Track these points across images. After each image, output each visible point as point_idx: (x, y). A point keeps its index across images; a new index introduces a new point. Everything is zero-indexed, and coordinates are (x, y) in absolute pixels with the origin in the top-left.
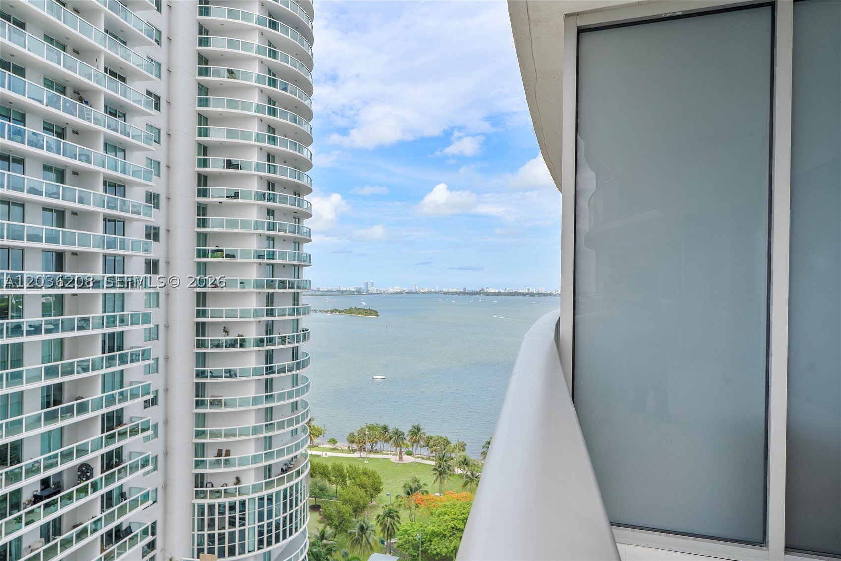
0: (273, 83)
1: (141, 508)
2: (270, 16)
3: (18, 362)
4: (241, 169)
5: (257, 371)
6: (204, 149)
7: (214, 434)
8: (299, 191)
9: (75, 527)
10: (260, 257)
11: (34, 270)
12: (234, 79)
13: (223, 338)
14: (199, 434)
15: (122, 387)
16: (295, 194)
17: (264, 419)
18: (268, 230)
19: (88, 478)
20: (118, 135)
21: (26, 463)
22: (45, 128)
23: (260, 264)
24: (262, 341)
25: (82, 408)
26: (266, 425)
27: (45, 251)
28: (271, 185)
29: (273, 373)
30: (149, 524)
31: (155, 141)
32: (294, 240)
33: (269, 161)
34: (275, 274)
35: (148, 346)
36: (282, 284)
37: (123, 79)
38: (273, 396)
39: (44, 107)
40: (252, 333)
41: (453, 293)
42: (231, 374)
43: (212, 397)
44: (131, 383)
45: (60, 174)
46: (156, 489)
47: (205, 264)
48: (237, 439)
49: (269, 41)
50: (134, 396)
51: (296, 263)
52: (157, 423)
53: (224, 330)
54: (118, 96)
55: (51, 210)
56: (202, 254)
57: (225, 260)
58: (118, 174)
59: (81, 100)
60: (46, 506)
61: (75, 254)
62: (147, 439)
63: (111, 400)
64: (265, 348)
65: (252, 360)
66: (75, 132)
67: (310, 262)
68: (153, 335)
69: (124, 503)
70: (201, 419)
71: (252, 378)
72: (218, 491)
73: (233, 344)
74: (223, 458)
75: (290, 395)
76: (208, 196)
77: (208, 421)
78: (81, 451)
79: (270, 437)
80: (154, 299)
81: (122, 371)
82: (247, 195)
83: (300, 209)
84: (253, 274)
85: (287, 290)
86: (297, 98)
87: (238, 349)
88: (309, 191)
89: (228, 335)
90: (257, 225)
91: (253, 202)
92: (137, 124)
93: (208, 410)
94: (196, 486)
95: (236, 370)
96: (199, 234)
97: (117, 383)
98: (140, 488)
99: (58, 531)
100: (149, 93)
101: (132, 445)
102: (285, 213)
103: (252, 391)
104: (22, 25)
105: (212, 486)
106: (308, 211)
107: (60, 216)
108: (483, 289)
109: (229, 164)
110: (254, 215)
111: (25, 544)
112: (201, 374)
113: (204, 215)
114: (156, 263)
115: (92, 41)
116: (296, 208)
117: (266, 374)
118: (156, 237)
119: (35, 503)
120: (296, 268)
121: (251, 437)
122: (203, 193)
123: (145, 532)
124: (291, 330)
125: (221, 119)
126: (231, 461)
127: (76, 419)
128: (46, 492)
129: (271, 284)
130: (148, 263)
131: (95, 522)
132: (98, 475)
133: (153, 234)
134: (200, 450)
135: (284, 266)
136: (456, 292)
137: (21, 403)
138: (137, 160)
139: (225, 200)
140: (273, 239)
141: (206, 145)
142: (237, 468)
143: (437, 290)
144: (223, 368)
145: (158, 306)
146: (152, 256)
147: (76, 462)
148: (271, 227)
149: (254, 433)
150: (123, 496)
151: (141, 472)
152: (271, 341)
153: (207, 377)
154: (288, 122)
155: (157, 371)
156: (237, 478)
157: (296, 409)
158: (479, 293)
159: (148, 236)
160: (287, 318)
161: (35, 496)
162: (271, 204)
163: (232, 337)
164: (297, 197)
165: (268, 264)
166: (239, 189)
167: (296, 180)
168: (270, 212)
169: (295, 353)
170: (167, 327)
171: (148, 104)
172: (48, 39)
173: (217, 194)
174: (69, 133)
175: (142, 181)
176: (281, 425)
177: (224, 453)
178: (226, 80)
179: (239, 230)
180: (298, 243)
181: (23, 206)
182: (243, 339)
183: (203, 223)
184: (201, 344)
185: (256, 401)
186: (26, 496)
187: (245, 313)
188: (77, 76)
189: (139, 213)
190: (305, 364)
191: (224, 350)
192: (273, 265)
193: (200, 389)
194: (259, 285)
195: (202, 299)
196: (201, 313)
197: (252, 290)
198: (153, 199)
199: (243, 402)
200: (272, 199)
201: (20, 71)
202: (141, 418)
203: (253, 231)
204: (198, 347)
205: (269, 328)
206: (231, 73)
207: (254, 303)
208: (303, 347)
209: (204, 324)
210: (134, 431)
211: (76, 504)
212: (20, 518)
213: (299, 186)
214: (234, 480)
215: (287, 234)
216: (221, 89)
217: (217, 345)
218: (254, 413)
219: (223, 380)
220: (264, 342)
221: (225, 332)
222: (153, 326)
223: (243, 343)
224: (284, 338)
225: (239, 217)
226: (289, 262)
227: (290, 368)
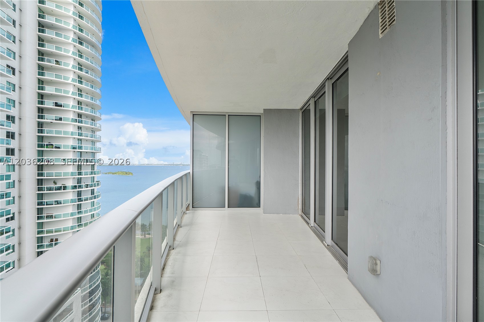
0: (80, 69)
1: (5, 271)
2: (79, 39)
4: (63, 107)
5: (72, 201)
6: (41, 96)
7: (48, 232)
8: (94, 119)
10: (74, 148)
12: (59, 65)
13: (54, 186)
14: (40, 232)
16: (92, 120)
17: (77, 222)
18: (78, 136)
23: (74, 151)
24: (75, 187)
26: (78, 225)
28: (80, 115)
29: (82, 201)
31: (13, 91)
32: (92, 141)
33: (78, 104)
34: (82, 156)
35: (8, 191)
38: (82, 212)
40: (70, 183)
42: (58, 203)
43: (47, 214)
46: (14, 261)
47: (43, 151)
48: (62, 232)
49: (78, 50)
51: (93, 151)
52: (14, 229)
53: (54, 182)
56: (40, 146)
57: (54, 149)
62: (8, 237)
64: (77, 190)
65: (70, 195)
67: (100, 151)
68: (11, 185)
70: (40, 225)
71: (70, 204)
73: (59, 188)
74: (54, 243)
75: (91, 211)
76: (44, 118)
77: (45, 225)
80: (11, 168)
82: (67, 119)
83: (95, 127)
84: (70, 156)
86: (94, 77)
87: (62, 191)
88: (100, 119)
89: (56, 184)
90: (72, 133)
91: (70, 123)
93: (45, 220)
95: (61, 200)
96: (39, 136)
98: (5, 262)
100: (8, 66)
102: (87, 128)
103: (71, 209)
106: (100, 128)
109: (57, 104)
110: (71, 128)
112: (40, 204)
113: (41, 128)
114: (13, 150)
116: (93, 126)
117: (78, 202)
118: (13, 137)
120: (93, 153)
121: (70, 231)
122: (40, 117)
124: (91, 181)
125: (51, 82)
126: (58, 243)
130: (8, 150)
133: (11, 135)
134: (40, 239)
135: (87, 153)
139: (54, 121)
140: (81, 140)
141: (43, 94)
144: (54, 200)
145: (14, 171)
146: (11, 146)
148: (80, 134)
149: (71, 229)
151: (5, 253)
152: (80, 187)
153: (44, 205)
154: (89, 88)
155: (14, 203)
157: (94, 217)
159: (8, 136)
160: (89, 176)
162: (80, 124)
163: (58, 185)
164: (93, 121)
165: (78, 152)
166: (62, 117)
167: (93, 114)
168: (79, 128)
169: (93, 192)
170: (20, 181)
171: (8, 72)
173: (49, 118)
175: (5, 109)
176: (86, 224)
177: (54, 240)
178: (54, 65)
179: (62, 136)
180: (94, 142)
182: (65, 186)
183: (40, 131)
184: (40, 189)
185: (72, 214)
187: (65, 174)
189: (3, 125)
190: (98, 196)
191: (54, 191)
192: (81, 152)
193: (40, 211)
195: (40, 168)
196: (40, 174)
198: (11, 118)
199: (65, 215)
200: (81, 122)
202: (5, 227)
203: (70, 136)
204: (38, 190)
205: (79, 181)
206: (57, 62)
207: (71, 169)
208: (96, 189)
209: (42, 179)
213: (94, 117)
215: (89, 138)
216: (50, 69)
217: (50, 189)
218: (71, 220)
219: (54, 206)
220: (77, 187)
221: (55, 183)
222: (11, 181)
223: (65, 188)
224: (88, 185)
225: (62, 129)
226: (89, 151)
227: (91, 198)
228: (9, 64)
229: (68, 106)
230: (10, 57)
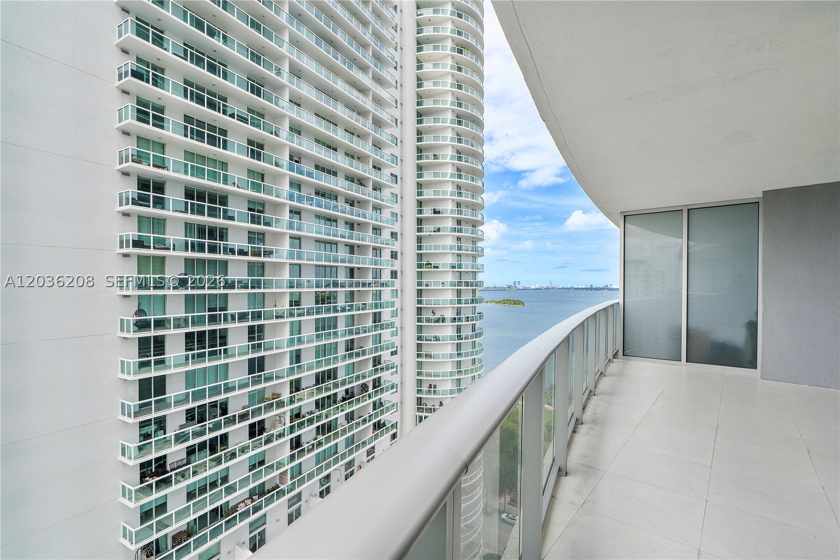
0: (460, 159)
1: (390, 412)
2: (457, 117)
3: (335, 327)
4: (442, 214)
5: (452, 338)
6: (420, 203)
7: (429, 375)
8: (474, 224)
9: (360, 417)
10: (453, 267)
11: (342, 278)
12: (437, 159)
13: (431, 316)
14: (419, 374)
15: (380, 343)
16: (473, 226)
17: (456, 368)
18: (458, 250)
19: (366, 392)
20: (379, 201)
21: (339, 379)
22: (345, 202)
23: (453, 271)
24: (455, 319)
25: (364, 353)
26: (457, 371)
27: (346, 267)
28: (459, 222)
29: (462, 339)
30: (395, 422)
31: (395, 202)
32: (473, 256)
33: (457, 207)
34: (462, 278)
35: (393, 320)
36: (467, 284)
37: (379, 169)
38: (462, 354)
39: (346, 191)
40: (449, 314)
41: (582, 289)
42: (437, 339)
43: (426, 352)
44: (385, 341)
45: (351, 225)
46: (397, 403)
47: (421, 272)
48: (441, 378)
49: (457, 133)
50: (387, 348)
51: (474, 270)
52: (398, 365)
54: (379, 180)
55: (348, 246)
56: (420, 266)
57: (433, 270)
58: (379, 223)
59: (361, 184)
60: (349, 403)
61: (359, 268)
62: (392, 374)
63: (376, 350)
64: (457, 324)
65: (448, 331)
66: (358, 202)
67: (482, 269)
68: (394, 314)
69: (382, 408)
70: (420, 365)
71: (449, 342)
72: (430, 409)
73: (437, 321)
74: (432, 389)
75: (472, 354)
76: (423, 231)
77: (424, 366)
78: (364, 377)
79: (460, 379)
80: (395, 293)
81: (380, 333)
82: (445, 229)
83: (476, 236)
84: (449, 278)
85: (469, 288)
86: (474, 166)
87: (441, 324)
88: (482, 223)
89: (435, 315)
90: (451, 247)
91: (449, 233)
92: (386, 193)
93: (423, 360)
94: (418, 405)
95: (439, 336)
96: (418, 254)
97: (378, 341)
98: (390, 401)
99: (352, 419)
100: (392, 175)
101: (385, 376)
102: (467, 238)
103: (450, 349)
104: (335, 150)
105: (426, 406)
106: (481, 237)
107: (352, 248)
108: (607, 286)
109: (435, 212)
110: (450, 242)
111: (339, 422)
112: (419, 338)
113: (420, 243)
114: (396, 272)
115: (367, 152)
116: (474, 235)
117: (458, 340)
118: (396, 258)
119: (343, 401)
120: (474, 273)
121: (449, 378)
122: (420, 230)
123: (392, 426)
124: (471, 313)
125: (430, 184)
126: (437, 392)
127: (361, 358)
128: (347, 396)
129: (459, 284)
130: (392, 272)
131: (370, 416)
132: (371, 390)
133: (394, 255)
134: (420, 383)
135: (467, 273)
136: (585, 288)
137: (337, 348)
138: (386, 214)
139: (433, 233)
140: (460, 256)
141: (421, 201)
142: (440, 396)
143: (569, 287)
144: (432, 335)
145: (397, 297)
146: (395, 269)
147: (361, 382)
148: (460, 248)
149: (450, 375)
150: (381, 404)
151: (391, 391)
152: (459, 319)
153: (423, 340)
154: (469, 182)
155: (397, 335)
156: (441, 402)
157: (476, 363)
158: (603, 289)
159: (392, 257)
161: (343, 397)
162: (459, 234)
163: (437, 316)
164: (475, 228)
165: (458, 272)
166: (440, 226)
167: (474, 218)
168: (459, 239)
169: (474, 328)
170: (402, 309)
171: (392, 181)
172: (347, 154)
173: (428, 229)
174: (356, 203)
175: (389, 225)
176: (466, 372)
177: (433, 386)
178: (433, 161)
179: (441, 251)
180: (476, 258)
181: (337, 244)
182: (443, 317)
183: (420, 248)
184: (419, 320)
185: (451, 356)
186: (339, 397)
187: (444, 302)
188: (360, 172)
189: (388, 244)
190: (480, 335)
191: (433, 324)
192: (460, 272)
193: (419, 346)
194: (453, 284)
195: (420, 293)
196: (420, 302)
197: (449, 288)
198: (394, 235)
199: (444, 356)
200: (460, 231)
201: (335, 174)
202: (390, 361)
203: (449, 251)
204: (418, 322)
205: (459, 311)
206: (435, 156)
207: (450, 296)
208: (478, 324)
209: (421, 308)
210: (387, 368)
211: (361, 405)
212: (338, 407)
214: (439, 403)
215: (469, 252)
216: (429, 166)
217: (428, 320)
218: (450, 363)
219: (433, 342)
220: (456, 320)
221: (433, 313)
222: (395, 309)
223: (443, 320)
224: (468, 317)
225: (440, 243)
226: (470, 270)
227: (472, 337)
228: (393, 173)
229: (446, 211)
230: (393, 163)
